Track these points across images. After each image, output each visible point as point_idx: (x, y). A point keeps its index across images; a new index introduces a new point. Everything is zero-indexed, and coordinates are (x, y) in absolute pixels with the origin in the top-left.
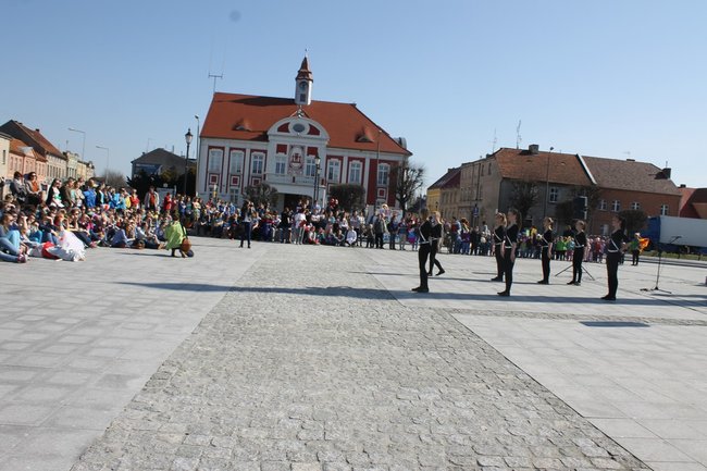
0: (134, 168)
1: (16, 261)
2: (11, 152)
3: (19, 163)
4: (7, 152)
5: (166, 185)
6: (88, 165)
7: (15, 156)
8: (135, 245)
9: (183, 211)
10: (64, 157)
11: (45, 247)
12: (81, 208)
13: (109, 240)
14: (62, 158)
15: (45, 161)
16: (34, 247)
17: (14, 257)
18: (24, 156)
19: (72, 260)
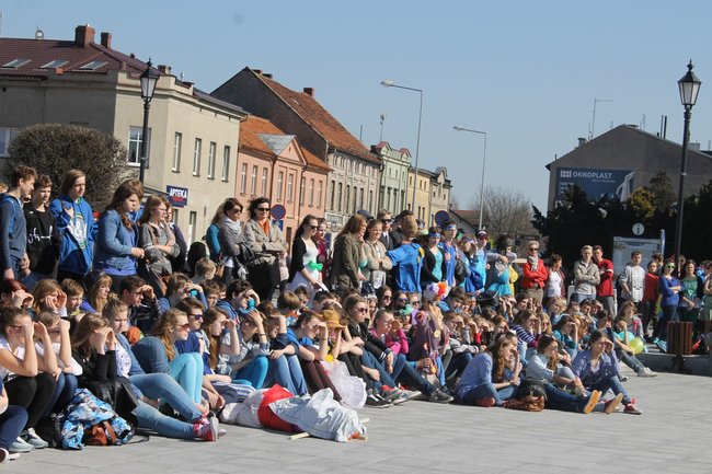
0: (556, 181)
1: (190, 437)
2: (243, 149)
3: (262, 177)
4: (234, 150)
5: (638, 229)
6: (434, 178)
7: (252, 161)
8: (520, 399)
9: (674, 301)
10: (373, 158)
11: (268, 399)
12: (380, 292)
13: (450, 383)
14: (367, 162)
15: (325, 171)
16: (241, 400)
17: (185, 426)
18: (274, 158)
19: (333, 438)
